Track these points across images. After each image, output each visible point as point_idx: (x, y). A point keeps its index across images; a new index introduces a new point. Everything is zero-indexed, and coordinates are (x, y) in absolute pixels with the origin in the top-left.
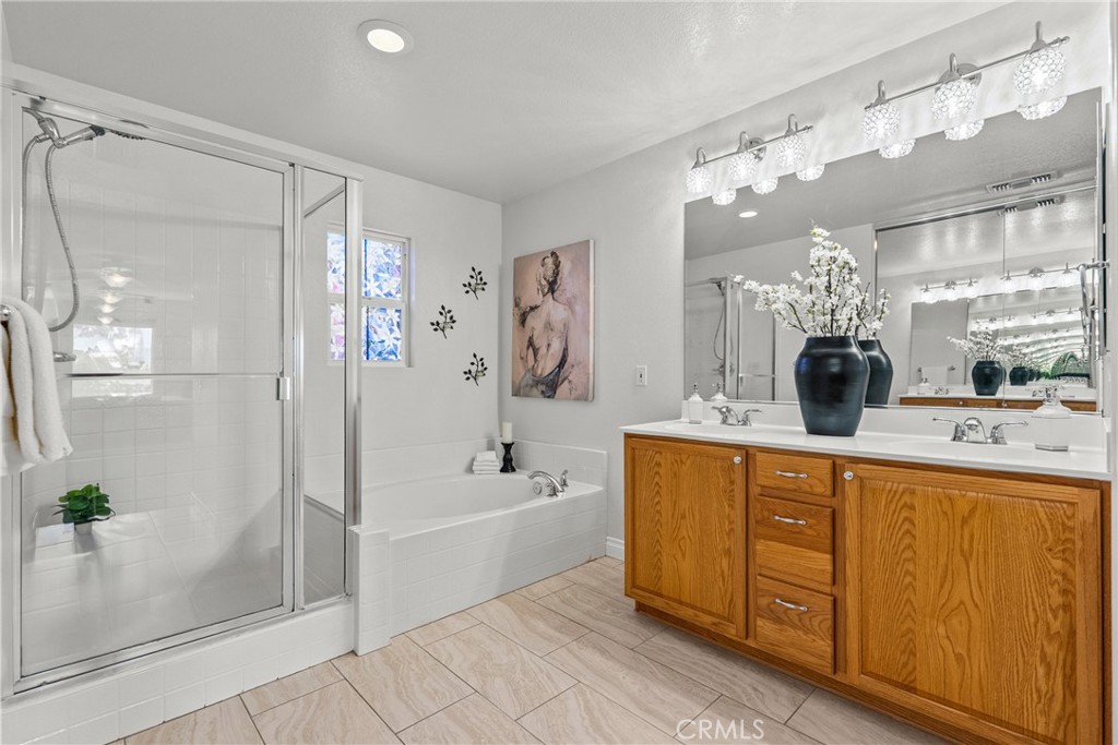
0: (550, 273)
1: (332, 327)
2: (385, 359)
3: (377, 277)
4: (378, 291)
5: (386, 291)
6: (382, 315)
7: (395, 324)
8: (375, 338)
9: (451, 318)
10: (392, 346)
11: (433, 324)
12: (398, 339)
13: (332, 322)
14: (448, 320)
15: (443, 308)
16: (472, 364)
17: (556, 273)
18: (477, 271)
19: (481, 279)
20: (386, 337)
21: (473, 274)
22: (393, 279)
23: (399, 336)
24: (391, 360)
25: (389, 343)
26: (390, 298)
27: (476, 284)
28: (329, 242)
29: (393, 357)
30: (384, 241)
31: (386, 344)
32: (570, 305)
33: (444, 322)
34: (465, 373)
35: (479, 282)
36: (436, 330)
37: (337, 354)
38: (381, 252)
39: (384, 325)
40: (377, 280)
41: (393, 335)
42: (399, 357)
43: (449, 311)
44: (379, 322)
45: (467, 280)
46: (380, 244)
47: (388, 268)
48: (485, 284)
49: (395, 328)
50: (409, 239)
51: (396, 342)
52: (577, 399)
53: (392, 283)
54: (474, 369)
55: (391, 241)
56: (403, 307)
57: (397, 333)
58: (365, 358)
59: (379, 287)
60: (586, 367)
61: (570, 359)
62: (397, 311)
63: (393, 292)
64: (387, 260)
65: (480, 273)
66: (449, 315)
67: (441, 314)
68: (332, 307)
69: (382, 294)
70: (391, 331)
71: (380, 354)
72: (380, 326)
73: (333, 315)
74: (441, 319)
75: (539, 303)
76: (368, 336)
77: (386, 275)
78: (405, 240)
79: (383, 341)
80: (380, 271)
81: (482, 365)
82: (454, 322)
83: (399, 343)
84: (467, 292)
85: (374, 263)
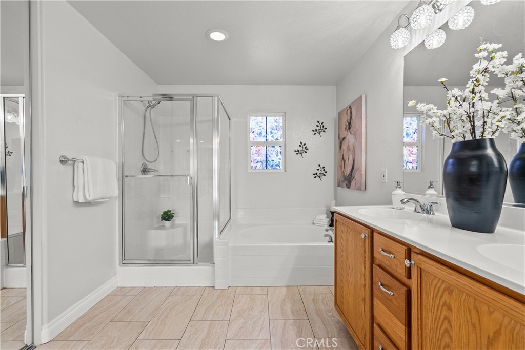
0: (349, 118)
1: (252, 156)
2: (275, 168)
3: (271, 133)
4: (272, 139)
5: (275, 138)
6: (273, 149)
7: (279, 152)
8: (270, 159)
9: (306, 147)
10: (277, 163)
11: (295, 151)
12: (280, 159)
13: (251, 153)
14: (304, 149)
15: (301, 143)
16: (318, 170)
17: (351, 118)
18: (320, 123)
19: (323, 126)
20: (275, 158)
21: (318, 124)
22: (279, 132)
23: (281, 158)
24: (278, 169)
25: (276, 161)
26: (277, 141)
27: (320, 129)
28: (251, 120)
29: (278, 167)
30: (275, 116)
31: (275, 162)
32: (355, 135)
33: (302, 150)
34: (314, 174)
35: (322, 128)
36: (297, 154)
37: (253, 167)
38: (273, 121)
39: (274, 153)
40: (271, 134)
41: (278, 158)
42: (281, 167)
43: (304, 145)
44: (272, 152)
45: (315, 128)
46: (273, 118)
47: (277, 128)
48: (326, 128)
49: (279, 154)
50: (285, 113)
51: (279, 160)
52: (357, 189)
53: (279, 134)
54: (318, 172)
55: (277, 116)
56: (283, 145)
57: (280, 156)
58: (265, 168)
59: (273, 137)
60: (361, 171)
61: (355, 166)
62: (280, 146)
63: (279, 138)
64: (276, 124)
65: (322, 123)
66: (304, 147)
67: (300, 146)
68: (252, 147)
69: (274, 140)
70: (277, 155)
71: (272, 166)
72: (272, 154)
73: (252, 151)
74: (300, 149)
75: (345, 136)
76: (267, 159)
77: (276, 131)
78: (283, 114)
79: (273, 161)
80: (272, 129)
81: (324, 170)
82: (307, 149)
83: (281, 161)
84: (315, 134)
85: (270, 127)
